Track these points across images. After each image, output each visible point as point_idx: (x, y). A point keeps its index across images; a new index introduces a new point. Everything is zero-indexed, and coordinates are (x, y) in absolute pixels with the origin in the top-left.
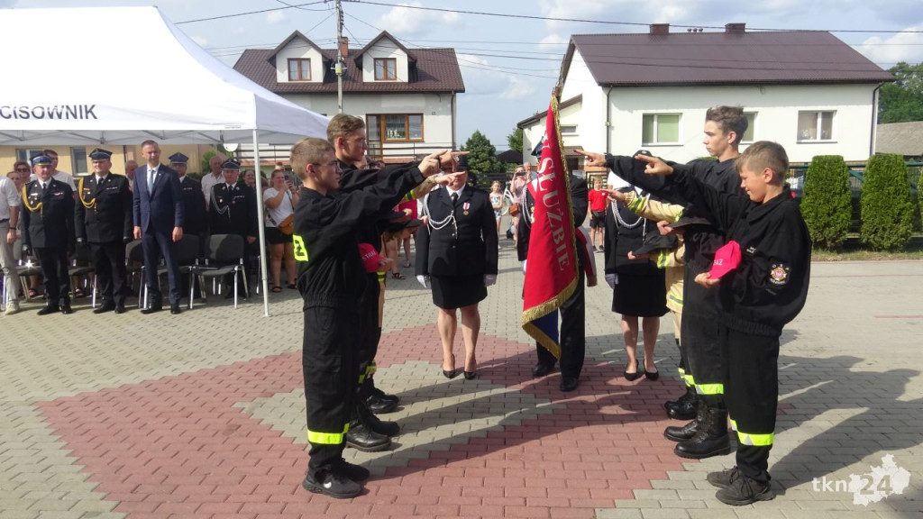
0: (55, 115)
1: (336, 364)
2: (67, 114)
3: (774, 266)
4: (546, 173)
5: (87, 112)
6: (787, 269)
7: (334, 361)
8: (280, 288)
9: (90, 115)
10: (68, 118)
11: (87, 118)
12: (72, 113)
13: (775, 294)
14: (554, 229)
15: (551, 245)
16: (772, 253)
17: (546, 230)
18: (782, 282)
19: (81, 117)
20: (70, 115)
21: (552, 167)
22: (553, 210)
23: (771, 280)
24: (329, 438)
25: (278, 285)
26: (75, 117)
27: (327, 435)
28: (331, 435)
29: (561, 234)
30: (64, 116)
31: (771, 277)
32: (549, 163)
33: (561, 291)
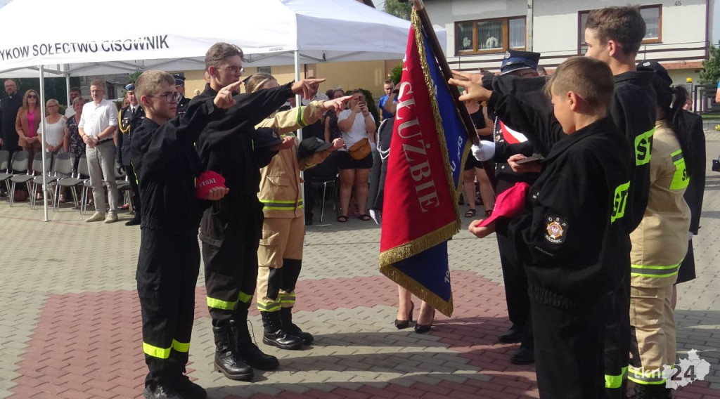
0: (139, 47)
1: (156, 282)
2: (147, 45)
3: (550, 219)
4: (403, 99)
5: (162, 42)
6: (564, 224)
7: (154, 280)
8: (346, 218)
9: (164, 44)
10: (148, 48)
11: (161, 47)
12: (151, 44)
13: (552, 255)
14: (412, 164)
15: (408, 182)
16: (548, 202)
17: (402, 164)
18: (557, 241)
19: (158, 47)
20: (150, 46)
21: (410, 92)
22: (409, 142)
23: (547, 236)
24: (156, 351)
25: (345, 215)
26: (153, 47)
27: (155, 348)
28: (158, 349)
29: (425, 170)
30: (145, 47)
31: (547, 232)
32: (407, 88)
33: (421, 235)
